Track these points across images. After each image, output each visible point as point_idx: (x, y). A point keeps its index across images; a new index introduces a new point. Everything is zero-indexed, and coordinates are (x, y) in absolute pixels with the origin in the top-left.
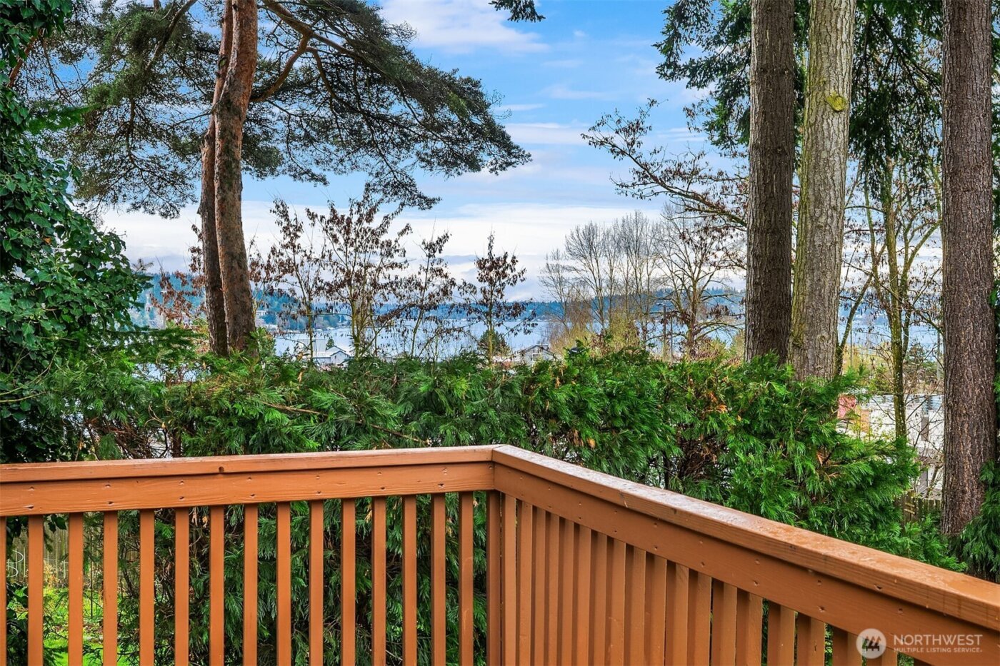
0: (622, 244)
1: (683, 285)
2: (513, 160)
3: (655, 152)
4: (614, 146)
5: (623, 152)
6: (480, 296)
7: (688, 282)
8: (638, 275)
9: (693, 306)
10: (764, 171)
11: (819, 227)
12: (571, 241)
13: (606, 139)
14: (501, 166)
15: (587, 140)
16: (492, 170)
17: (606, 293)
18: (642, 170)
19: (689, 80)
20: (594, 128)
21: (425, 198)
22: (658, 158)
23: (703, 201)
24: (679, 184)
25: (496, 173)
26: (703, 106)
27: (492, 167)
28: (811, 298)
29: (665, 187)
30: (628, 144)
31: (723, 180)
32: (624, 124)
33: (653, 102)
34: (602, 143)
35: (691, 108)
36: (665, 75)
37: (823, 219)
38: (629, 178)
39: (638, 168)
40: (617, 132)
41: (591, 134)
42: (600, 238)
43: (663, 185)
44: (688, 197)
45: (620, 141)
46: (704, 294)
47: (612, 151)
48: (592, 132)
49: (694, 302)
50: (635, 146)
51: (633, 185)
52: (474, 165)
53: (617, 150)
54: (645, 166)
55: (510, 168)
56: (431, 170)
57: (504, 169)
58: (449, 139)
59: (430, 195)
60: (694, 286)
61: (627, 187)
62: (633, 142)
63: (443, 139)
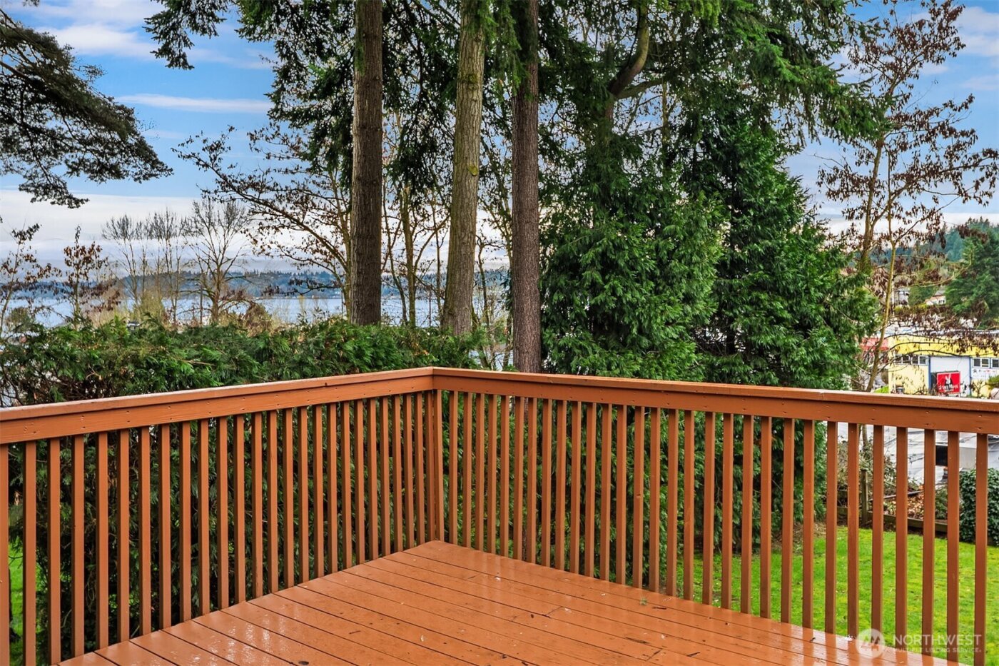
0: (154, 233)
1: (209, 267)
2: (158, 172)
3: (232, 166)
4: (200, 160)
5: (206, 165)
6: (65, 279)
7: (214, 267)
8: (169, 258)
9: (218, 285)
10: (364, 195)
11: (464, 243)
12: (106, 229)
13: (194, 154)
14: (144, 176)
15: (176, 154)
16: (135, 180)
17: (139, 273)
18: (222, 180)
19: (291, 122)
20: (183, 145)
21: (74, 199)
22: (234, 172)
23: (271, 207)
24: (251, 192)
25: (140, 182)
26: (263, 132)
27: (136, 177)
28: (459, 285)
29: (242, 195)
30: (211, 160)
31: (277, 190)
32: (209, 143)
33: (232, 129)
34: (189, 157)
35: (253, 133)
36: (274, 117)
37: (466, 239)
38: (213, 186)
39: (218, 177)
40: (204, 150)
41: (178, 149)
42: (134, 227)
43: (238, 192)
44: (260, 203)
45: (205, 157)
46: (227, 276)
47: (198, 164)
48: (181, 147)
49: (219, 283)
50: (217, 162)
51: (216, 192)
52: (118, 174)
53: (201, 163)
54: (224, 178)
55: (153, 179)
56: (78, 175)
57: (147, 179)
58: (97, 151)
59: (79, 197)
60: (218, 269)
61: (209, 193)
62: (215, 159)
63: (91, 151)
